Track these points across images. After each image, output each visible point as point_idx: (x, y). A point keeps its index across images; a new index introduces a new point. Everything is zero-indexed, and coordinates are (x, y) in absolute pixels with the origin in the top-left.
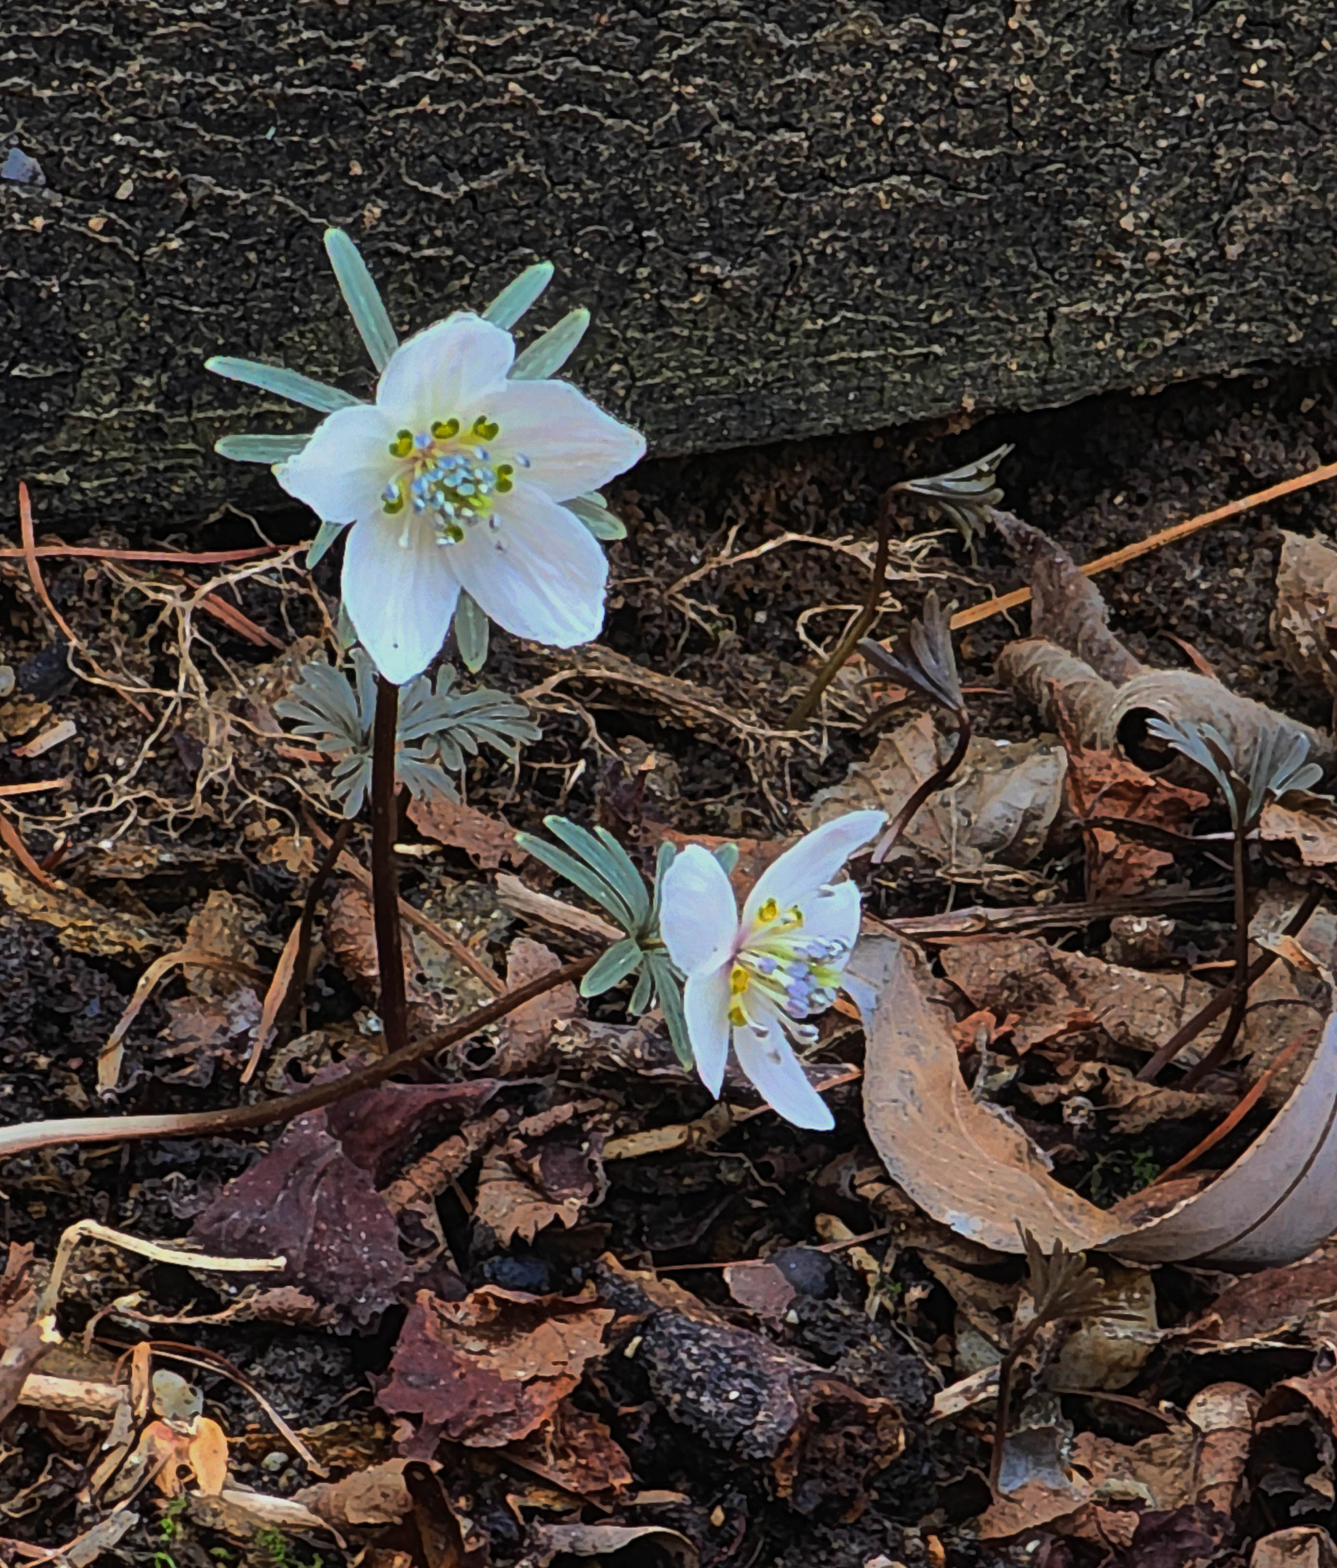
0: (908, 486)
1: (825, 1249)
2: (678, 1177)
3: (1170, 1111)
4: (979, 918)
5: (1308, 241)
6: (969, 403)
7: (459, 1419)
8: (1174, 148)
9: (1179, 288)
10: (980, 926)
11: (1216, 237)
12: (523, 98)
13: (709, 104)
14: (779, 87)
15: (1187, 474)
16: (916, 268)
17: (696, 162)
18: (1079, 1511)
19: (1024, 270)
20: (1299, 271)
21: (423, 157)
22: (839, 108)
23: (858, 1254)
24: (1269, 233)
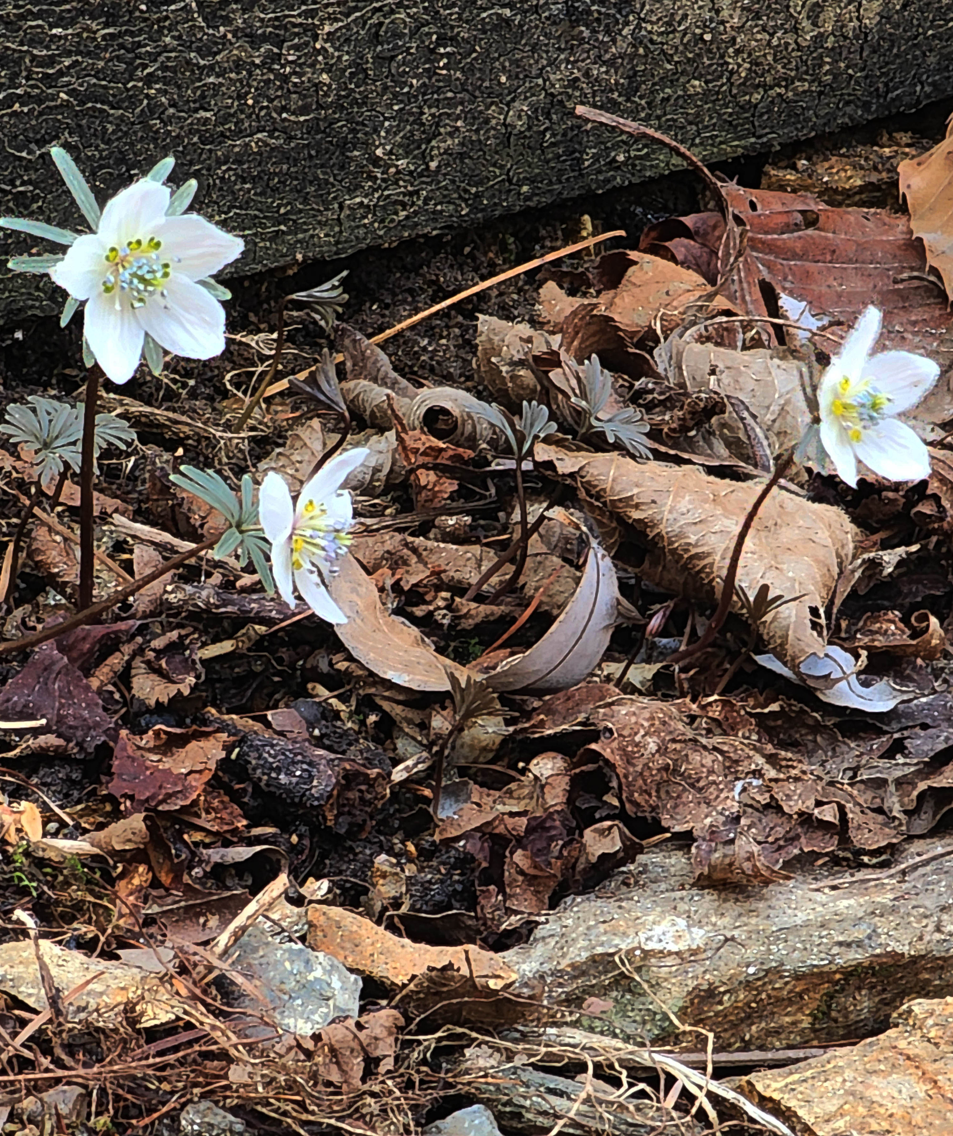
0: (294, 296)
1: (317, 700)
2: (232, 668)
3: (487, 616)
4: (362, 524)
5: (471, 158)
6: (299, 257)
7: (152, 797)
8: (401, 110)
9: (405, 187)
10: (363, 528)
11: (424, 158)
12: (68, 101)
13: (163, 99)
14: (198, 88)
15: (411, 291)
16: (271, 184)
17: (157, 132)
18: (494, 820)
19: (327, 182)
20: (466, 175)
21: (16, 137)
22: (230, 97)
23: (333, 701)
24: (451, 155)
